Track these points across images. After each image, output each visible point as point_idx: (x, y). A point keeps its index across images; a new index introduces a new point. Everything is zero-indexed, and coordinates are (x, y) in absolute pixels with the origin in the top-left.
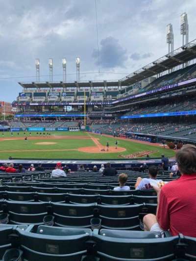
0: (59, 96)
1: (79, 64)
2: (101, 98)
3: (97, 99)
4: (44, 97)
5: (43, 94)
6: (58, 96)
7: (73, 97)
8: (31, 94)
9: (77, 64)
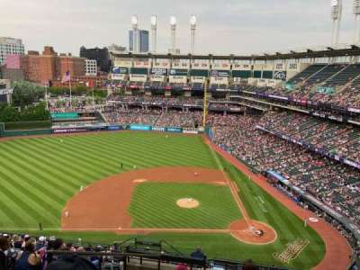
0: (166, 74)
1: (194, 26)
2: (225, 81)
3: (219, 82)
4: (145, 76)
5: (143, 71)
6: (164, 74)
7: (185, 77)
8: (127, 69)
9: (192, 26)
